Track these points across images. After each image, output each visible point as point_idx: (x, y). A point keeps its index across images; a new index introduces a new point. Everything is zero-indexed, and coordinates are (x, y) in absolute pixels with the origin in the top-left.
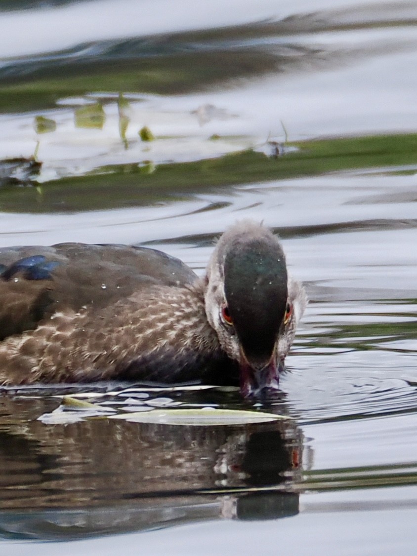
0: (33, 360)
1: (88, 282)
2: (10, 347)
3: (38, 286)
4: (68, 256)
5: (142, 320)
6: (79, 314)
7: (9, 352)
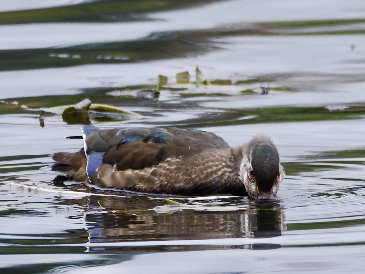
0: (156, 179)
1: (182, 145)
2: (146, 172)
3: (160, 146)
4: (173, 134)
5: (206, 164)
6: (178, 159)
7: (146, 174)
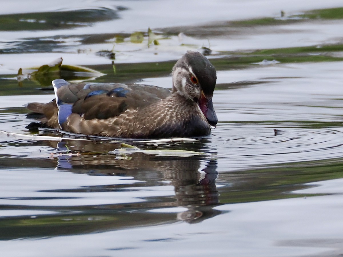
0: (118, 127)
1: (138, 99)
2: (110, 122)
3: (121, 99)
4: (132, 89)
6: (135, 111)
7: (109, 123)
